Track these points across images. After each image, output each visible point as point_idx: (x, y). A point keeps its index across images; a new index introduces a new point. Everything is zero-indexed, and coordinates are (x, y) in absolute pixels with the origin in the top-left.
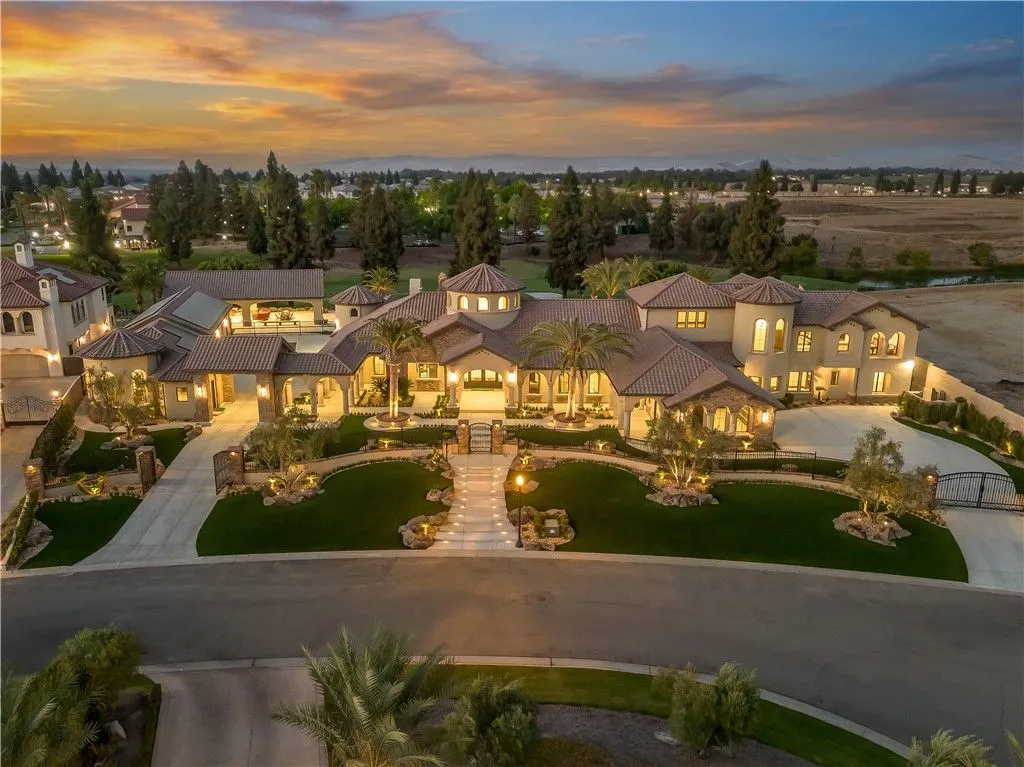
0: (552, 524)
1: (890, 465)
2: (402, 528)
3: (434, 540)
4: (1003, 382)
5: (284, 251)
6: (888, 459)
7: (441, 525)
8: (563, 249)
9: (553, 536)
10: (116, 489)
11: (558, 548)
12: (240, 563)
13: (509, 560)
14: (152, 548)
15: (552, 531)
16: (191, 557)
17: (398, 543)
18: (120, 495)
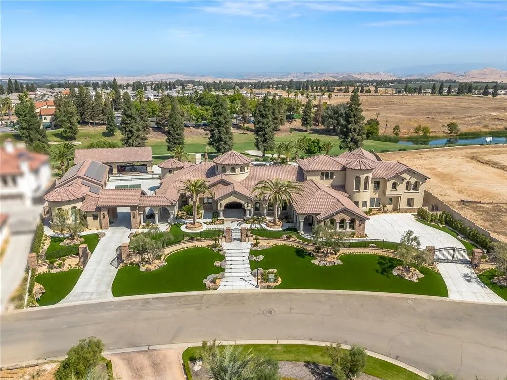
0: (271, 276)
1: (415, 246)
2: (205, 280)
3: (220, 285)
4: (462, 201)
5: (130, 135)
6: (414, 243)
7: (222, 278)
8: (264, 132)
9: (272, 282)
10: (70, 265)
11: (275, 288)
12: (133, 300)
13: (254, 294)
14: (92, 294)
15: (272, 280)
16: (110, 298)
17: (204, 287)
18: (72, 268)
